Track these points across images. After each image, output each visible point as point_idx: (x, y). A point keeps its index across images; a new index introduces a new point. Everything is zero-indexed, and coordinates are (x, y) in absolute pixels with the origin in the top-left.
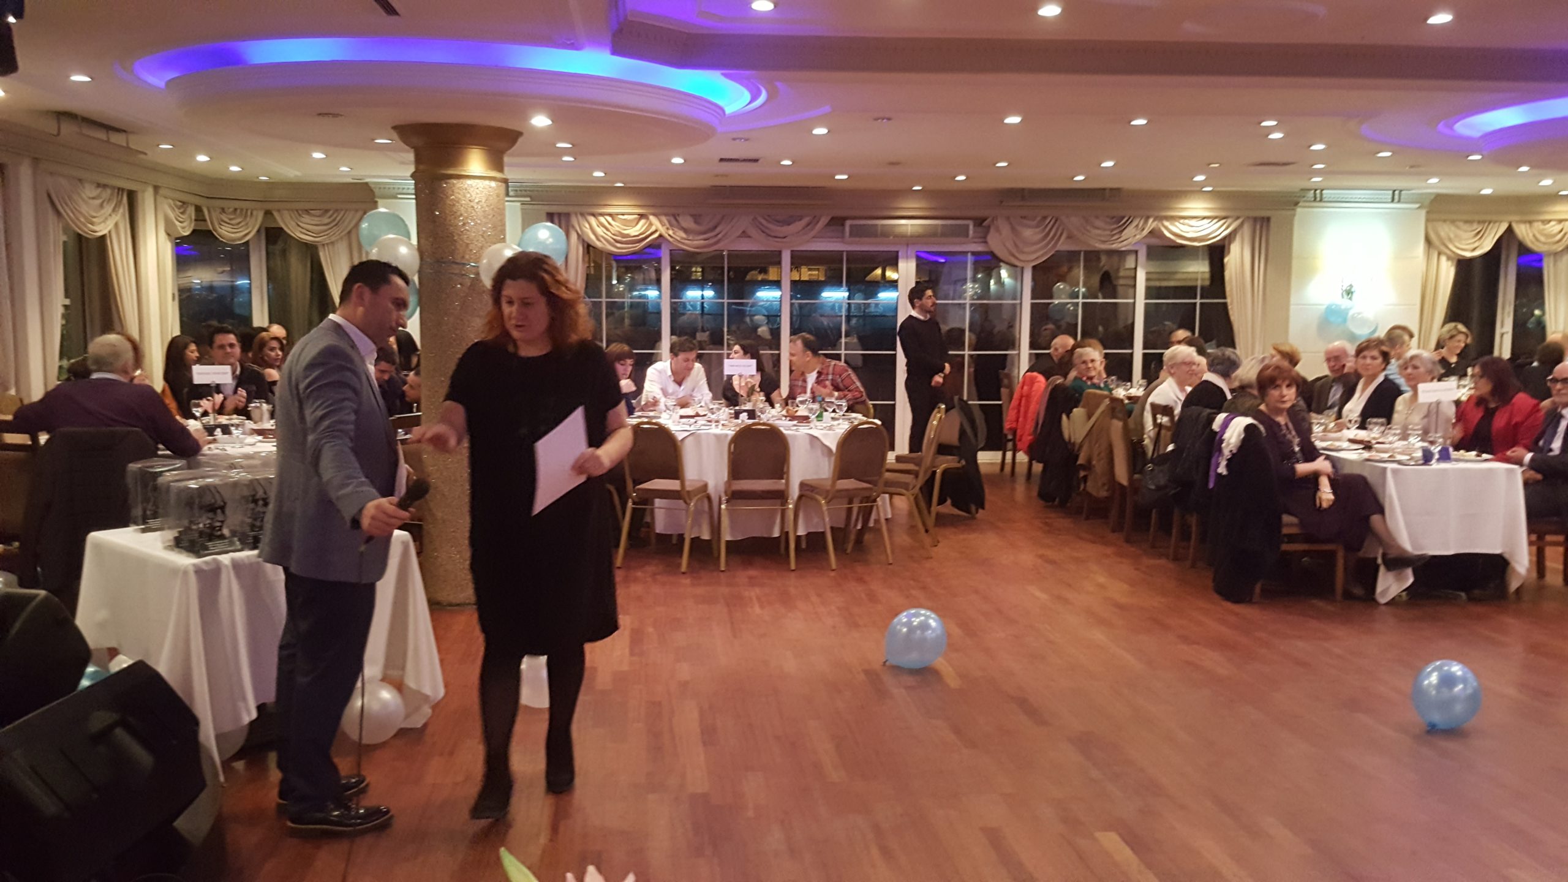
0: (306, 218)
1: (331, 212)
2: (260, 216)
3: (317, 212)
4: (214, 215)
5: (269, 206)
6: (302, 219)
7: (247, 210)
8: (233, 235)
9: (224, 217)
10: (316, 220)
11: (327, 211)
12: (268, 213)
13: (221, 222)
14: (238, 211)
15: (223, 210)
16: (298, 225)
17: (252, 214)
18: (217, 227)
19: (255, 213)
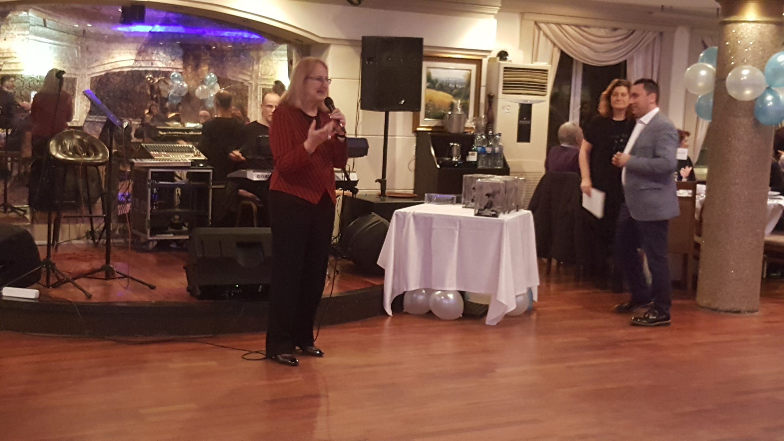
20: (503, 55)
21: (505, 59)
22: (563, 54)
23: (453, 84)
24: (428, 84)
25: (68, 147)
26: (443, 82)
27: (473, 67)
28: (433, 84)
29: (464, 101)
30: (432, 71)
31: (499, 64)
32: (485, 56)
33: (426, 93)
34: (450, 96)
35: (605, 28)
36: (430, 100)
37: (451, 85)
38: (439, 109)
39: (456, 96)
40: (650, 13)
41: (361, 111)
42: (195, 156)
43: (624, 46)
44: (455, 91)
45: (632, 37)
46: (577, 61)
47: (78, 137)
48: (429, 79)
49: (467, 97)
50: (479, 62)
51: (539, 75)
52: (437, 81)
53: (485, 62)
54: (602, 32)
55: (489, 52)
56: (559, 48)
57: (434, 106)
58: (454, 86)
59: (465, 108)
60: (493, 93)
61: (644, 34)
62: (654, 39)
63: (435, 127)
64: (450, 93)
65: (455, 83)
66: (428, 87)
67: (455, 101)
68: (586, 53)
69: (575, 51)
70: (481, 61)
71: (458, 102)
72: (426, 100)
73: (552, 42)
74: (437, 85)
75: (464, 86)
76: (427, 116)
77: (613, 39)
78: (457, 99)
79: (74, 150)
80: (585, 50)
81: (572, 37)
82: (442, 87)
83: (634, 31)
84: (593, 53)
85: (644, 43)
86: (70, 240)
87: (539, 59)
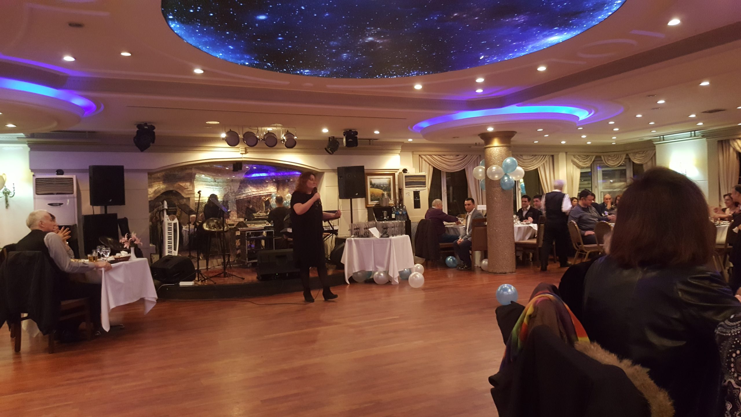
0: (637, 155)
1: (645, 152)
2: (624, 156)
3: (642, 152)
4: (606, 158)
5: (627, 152)
6: (636, 156)
7: (619, 155)
8: (612, 164)
9: (610, 158)
10: (641, 155)
11: (644, 151)
12: (627, 155)
13: (608, 160)
14: (615, 156)
15: (609, 156)
16: (635, 158)
17: (621, 156)
18: (607, 162)
19: (622, 155)
20: (405, 171)
21: (406, 173)
22: (434, 168)
23: (382, 185)
24: (371, 186)
25: (211, 225)
26: (378, 184)
27: (391, 177)
28: (373, 186)
29: (388, 192)
30: (372, 180)
31: (403, 175)
32: (397, 172)
33: (370, 190)
34: (382, 191)
35: (452, 155)
36: (373, 193)
37: (381, 186)
38: (377, 196)
39: (384, 190)
40: (470, 147)
41: (340, 200)
42: (267, 225)
43: (464, 162)
44: (384, 188)
45: (465, 158)
46: (443, 171)
47: (215, 221)
48: (371, 184)
49: (390, 190)
50: (394, 175)
51: (423, 178)
52: (375, 184)
53: (397, 174)
54: (452, 157)
55: (398, 170)
56: (432, 166)
57: (374, 195)
58: (383, 186)
59: (389, 195)
60: (401, 187)
61: (472, 157)
62: (477, 158)
63: (376, 205)
64: (382, 189)
65: (383, 185)
66: (371, 187)
67: (384, 193)
68: (445, 167)
69: (439, 166)
70: (394, 174)
71: (385, 193)
72: (371, 193)
73: (428, 163)
74: (375, 187)
75: (388, 185)
76: (372, 200)
77: (458, 160)
78: (385, 192)
79: (214, 227)
80: (444, 166)
81: (436, 160)
82: (378, 187)
83: (467, 156)
84: (448, 166)
85: (472, 160)
86: (214, 267)
87: (423, 171)
